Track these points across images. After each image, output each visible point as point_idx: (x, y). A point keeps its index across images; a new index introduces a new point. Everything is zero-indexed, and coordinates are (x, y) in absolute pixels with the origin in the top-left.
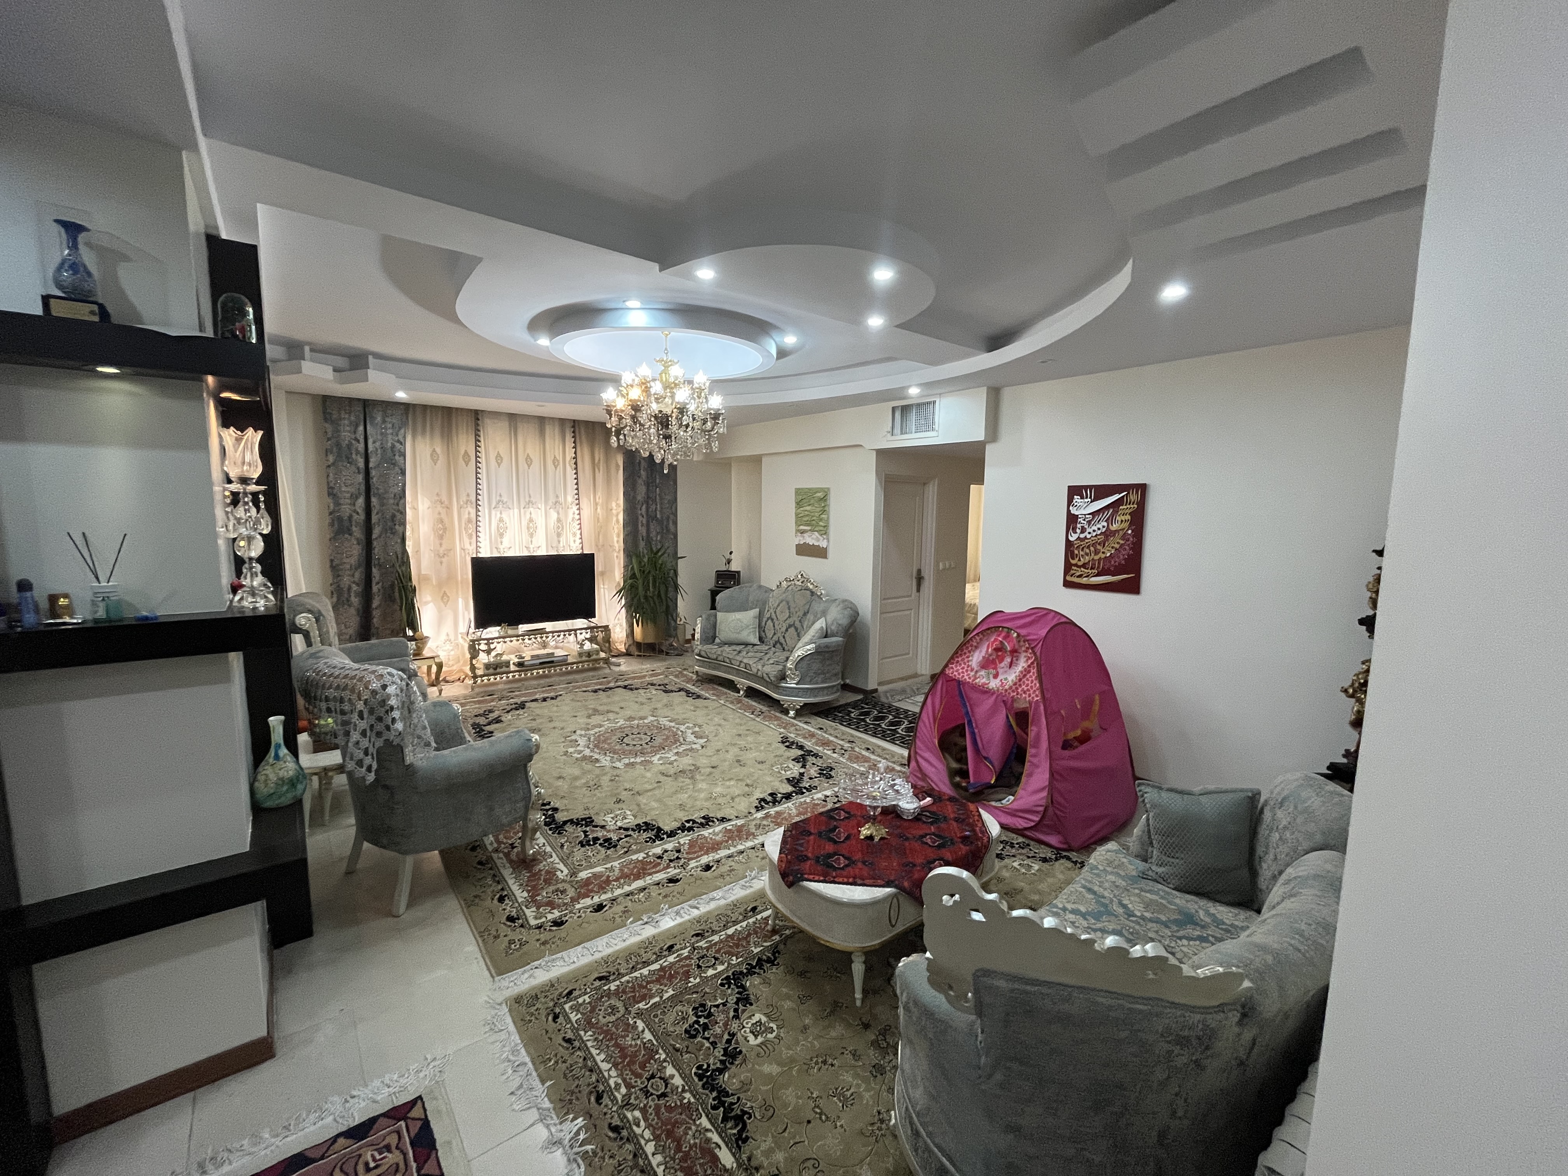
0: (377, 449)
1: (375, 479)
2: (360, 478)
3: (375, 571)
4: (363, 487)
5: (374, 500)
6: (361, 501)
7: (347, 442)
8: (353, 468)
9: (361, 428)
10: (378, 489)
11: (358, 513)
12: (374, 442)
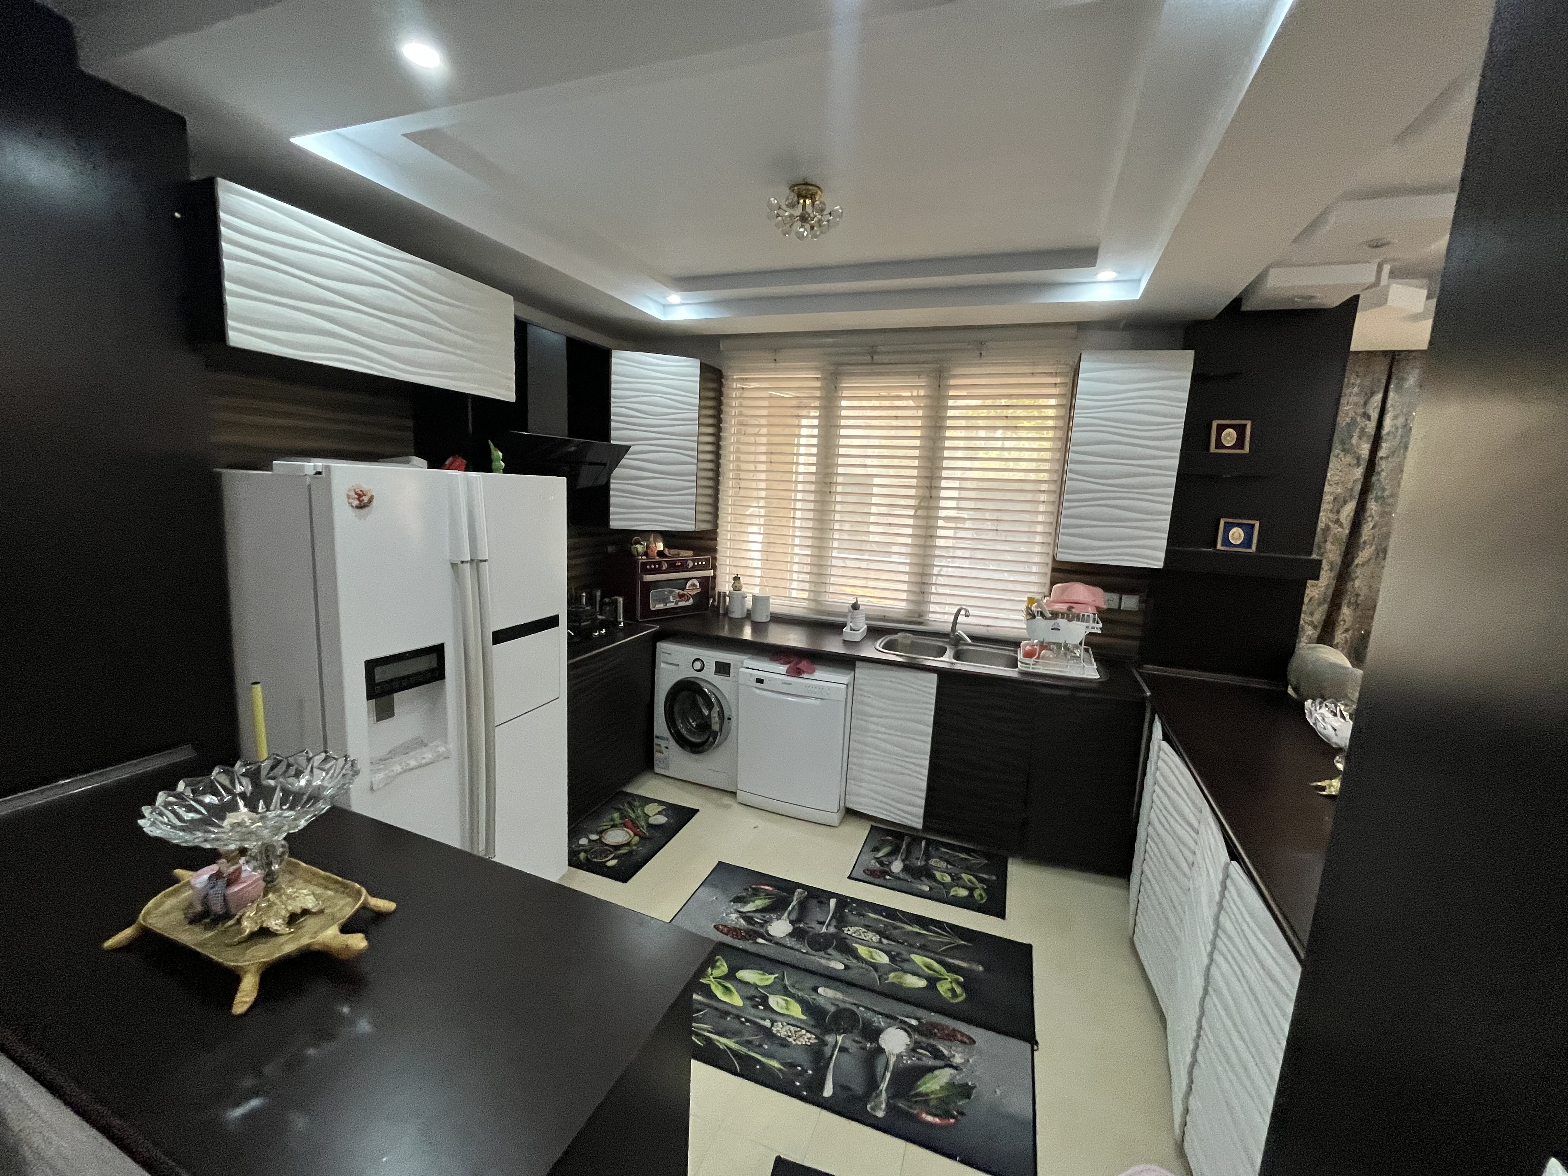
0: (1397, 428)
1: (1384, 474)
2: (1358, 473)
3: (1346, 612)
4: (1358, 487)
5: (1373, 506)
6: (1349, 509)
7: (1348, 420)
8: (1349, 459)
9: (1379, 397)
10: (1384, 490)
11: (1341, 525)
12: (1395, 417)
